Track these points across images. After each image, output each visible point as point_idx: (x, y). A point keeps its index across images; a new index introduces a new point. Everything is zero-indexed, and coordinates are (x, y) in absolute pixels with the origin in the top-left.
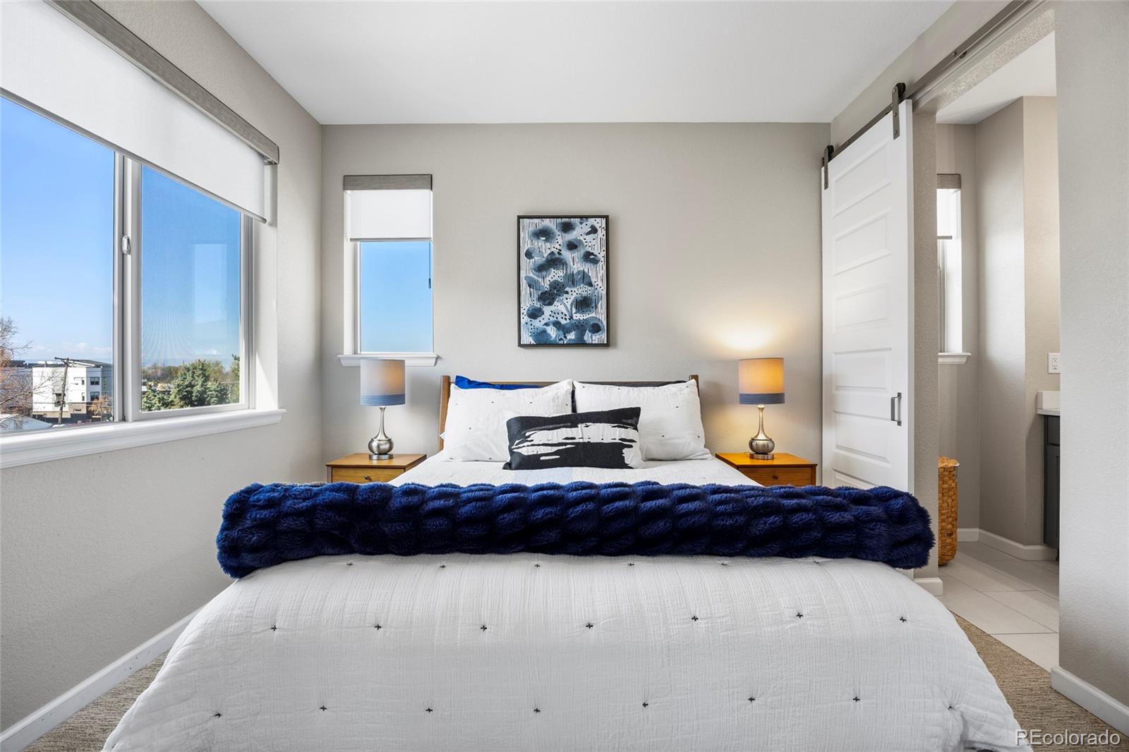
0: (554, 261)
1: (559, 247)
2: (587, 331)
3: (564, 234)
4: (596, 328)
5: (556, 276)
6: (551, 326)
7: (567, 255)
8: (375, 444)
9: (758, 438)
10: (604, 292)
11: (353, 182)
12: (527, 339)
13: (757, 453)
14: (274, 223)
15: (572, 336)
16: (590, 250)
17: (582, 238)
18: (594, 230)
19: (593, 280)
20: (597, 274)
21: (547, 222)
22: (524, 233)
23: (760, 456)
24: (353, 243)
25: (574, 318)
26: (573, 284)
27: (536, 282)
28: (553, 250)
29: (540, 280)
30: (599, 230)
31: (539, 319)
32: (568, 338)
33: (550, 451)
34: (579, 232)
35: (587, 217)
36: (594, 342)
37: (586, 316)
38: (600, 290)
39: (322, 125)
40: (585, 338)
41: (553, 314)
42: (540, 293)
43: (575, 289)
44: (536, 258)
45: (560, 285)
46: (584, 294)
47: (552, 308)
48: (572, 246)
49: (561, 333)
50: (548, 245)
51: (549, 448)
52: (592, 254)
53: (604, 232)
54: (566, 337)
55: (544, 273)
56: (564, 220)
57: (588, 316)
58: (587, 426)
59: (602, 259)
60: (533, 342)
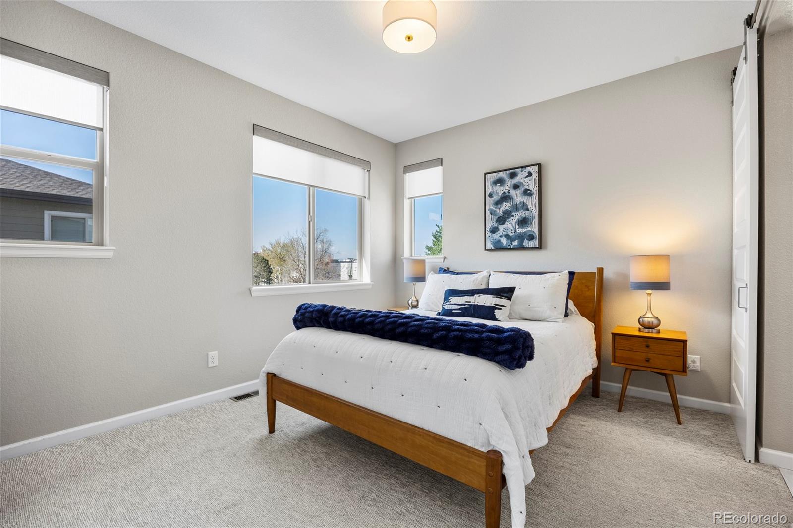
0: (505, 198)
1: (508, 189)
2: (526, 240)
3: (511, 180)
4: (531, 237)
5: (507, 206)
6: (504, 237)
7: (513, 193)
8: (410, 302)
9: (646, 316)
10: (537, 214)
11: (408, 169)
12: (490, 246)
13: (645, 328)
14: (369, 198)
15: (516, 243)
16: (527, 187)
17: (522, 181)
18: (530, 174)
19: (529, 207)
20: (532, 203)
21: (501, 174)
22: (488, 183)
23: (646, 330)
24: (409, 200)
25: (517, 231)
26: (517, 210)
27: (495, 211)
28: (504, 190)
29: (497, 210)
30: (533, 174)
31: (496, 233)
32: (513, 244)
33: (457, 308)
34: (521, 177)
35: (526, 167)
36: (530, 246)
37: (525, 230)
38: (534, 212)
39: (396, 144)
40: (524, 244)
41: (504, 230)
42: (497, 218)
43: (518, 213)
44: (495, 197)
45: (509, 212)
46: (524, 216)
47: (504, 226)
48: (516, 187)
49: (509, 241)
50: (502, 188)
51: (457, 306)
52: (529, 190)
53: (537, 175)
54: (512, 244)
55: (499, 206)
56: (511, 171)
57: (526, 230)
58: (479, 296)
59: (535, 192)
60: (493, 248)
